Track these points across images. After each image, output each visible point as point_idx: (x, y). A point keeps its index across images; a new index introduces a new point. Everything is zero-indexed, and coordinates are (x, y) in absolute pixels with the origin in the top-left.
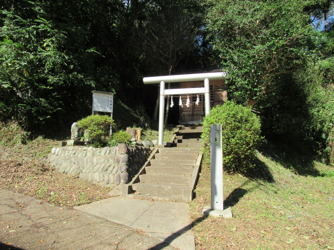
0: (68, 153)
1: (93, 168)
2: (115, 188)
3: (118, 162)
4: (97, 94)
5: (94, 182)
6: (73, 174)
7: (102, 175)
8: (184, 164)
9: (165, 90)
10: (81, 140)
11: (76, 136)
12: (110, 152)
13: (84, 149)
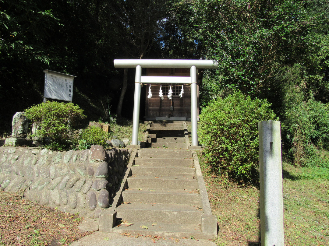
0: (7, 157)
1: (49, 182)
2: (88, 215)
3: (92, 173)
4: (51, 75)
5: (51, 206)
6: (15, 191)
7: (64, 194)
8: (178, 173)
9: (141, 77)
10: (28, 138)
11: (19, 132)
12: (78, 159)
13: (33, 152)
